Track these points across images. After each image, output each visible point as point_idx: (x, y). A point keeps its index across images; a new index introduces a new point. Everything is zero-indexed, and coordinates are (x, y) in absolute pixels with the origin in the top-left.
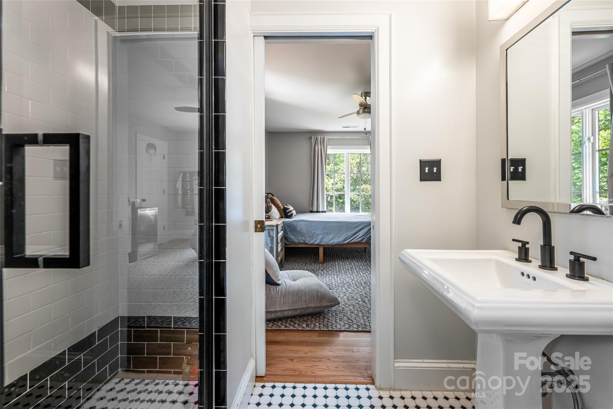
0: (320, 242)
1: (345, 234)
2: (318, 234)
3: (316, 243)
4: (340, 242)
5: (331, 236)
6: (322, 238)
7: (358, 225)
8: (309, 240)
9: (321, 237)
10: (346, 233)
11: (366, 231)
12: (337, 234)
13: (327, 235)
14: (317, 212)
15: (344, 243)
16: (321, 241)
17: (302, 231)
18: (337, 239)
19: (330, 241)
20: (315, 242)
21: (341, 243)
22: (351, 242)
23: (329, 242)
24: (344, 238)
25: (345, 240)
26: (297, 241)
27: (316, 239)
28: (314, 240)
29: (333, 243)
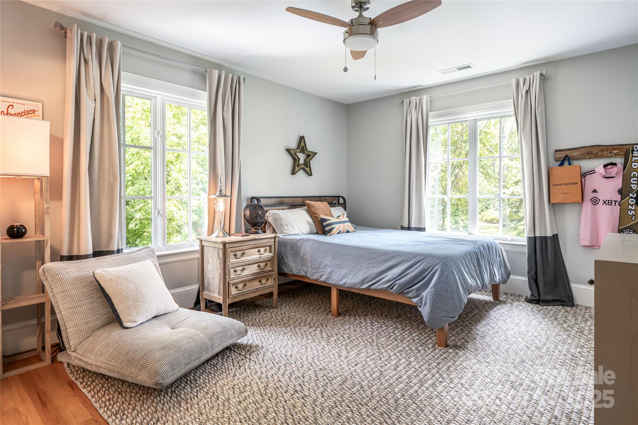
0: (327, 278)
1: (364, 271)
2: (326, 265)
3: (322, 279)
4: (355, 284)
5: (344, 272)
6: (330, 273)
7: (389, 257)
8: (313, 272)
9: (329, 270)
10: (366, 271)
11: (400, 272)
12: (353, 269)
13: (338, 268)
14: (409, 228)
15: (361, 287)
16: (329, 277)
17: (306, 257)
18: (352, 279)
19: (340, 280)
20: (320, 278)
21: (357, 287)
22: (373, 287)
23: (339, 282)
24: (362, 278)
25: (363, 282)
26: (297, 271)
27: (323, 273)
28: (320, 274)
29: (344, 284)
